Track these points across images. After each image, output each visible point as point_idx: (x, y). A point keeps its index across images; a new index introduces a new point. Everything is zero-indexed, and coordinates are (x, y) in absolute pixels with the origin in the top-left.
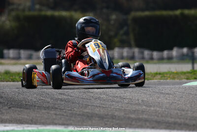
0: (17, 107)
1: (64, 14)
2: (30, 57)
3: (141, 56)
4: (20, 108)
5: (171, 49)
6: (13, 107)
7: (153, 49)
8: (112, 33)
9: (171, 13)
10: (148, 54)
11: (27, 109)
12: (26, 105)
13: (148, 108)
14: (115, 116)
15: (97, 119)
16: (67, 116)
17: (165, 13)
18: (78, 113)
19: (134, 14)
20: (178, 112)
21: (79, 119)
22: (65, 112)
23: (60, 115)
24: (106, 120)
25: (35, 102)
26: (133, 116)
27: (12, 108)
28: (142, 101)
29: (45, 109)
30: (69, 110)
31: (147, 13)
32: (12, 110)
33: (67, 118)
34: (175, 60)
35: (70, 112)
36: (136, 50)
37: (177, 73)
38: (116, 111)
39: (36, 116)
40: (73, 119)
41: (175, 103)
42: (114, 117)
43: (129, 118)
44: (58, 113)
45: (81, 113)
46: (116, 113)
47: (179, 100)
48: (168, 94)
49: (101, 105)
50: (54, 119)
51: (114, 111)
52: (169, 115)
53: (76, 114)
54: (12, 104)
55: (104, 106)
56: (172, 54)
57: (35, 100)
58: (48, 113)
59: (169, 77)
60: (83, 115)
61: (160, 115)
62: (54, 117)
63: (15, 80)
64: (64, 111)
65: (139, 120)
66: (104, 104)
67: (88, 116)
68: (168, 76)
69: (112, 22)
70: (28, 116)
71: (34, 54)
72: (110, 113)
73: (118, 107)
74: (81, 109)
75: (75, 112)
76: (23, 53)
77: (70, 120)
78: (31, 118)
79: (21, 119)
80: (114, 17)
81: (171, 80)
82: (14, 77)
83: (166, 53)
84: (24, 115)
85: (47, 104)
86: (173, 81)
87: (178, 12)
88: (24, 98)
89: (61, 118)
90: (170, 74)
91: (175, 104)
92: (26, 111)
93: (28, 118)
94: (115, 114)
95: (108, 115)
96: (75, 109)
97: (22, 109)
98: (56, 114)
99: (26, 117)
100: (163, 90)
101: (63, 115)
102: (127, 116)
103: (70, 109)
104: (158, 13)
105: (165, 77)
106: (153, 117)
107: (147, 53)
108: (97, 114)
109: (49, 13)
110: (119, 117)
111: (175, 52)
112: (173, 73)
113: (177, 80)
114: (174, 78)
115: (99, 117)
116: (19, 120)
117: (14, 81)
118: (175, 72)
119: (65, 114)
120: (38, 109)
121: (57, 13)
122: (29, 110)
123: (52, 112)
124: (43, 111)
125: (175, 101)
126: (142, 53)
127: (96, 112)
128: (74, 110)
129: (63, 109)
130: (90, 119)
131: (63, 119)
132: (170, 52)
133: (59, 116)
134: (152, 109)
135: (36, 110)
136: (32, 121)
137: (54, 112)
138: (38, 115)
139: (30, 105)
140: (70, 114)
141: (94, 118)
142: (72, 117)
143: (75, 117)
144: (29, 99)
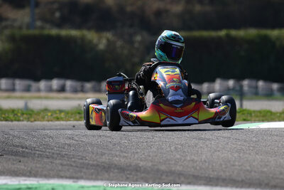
0: (12, 155)
1: (74, 33)
2: (28, 89)
4: (16, 155)
5: (212, 80)
6: (6, 154)
8: (136, 60)
9: (213, 34)
11: (24, 157)
12: (23, 152)
14: (140, 167)
15: (116, 171)
16: (77, 167)
17: (205, 34)
18: (91, 162)
21: (93, 171)
22: (74, 162)
23: (67, 165)
24: (128, 172)
25: (34, 148)
26: (163, 168)
27: (5, 156)
28: (175, 148)
29: (48, 158)
30: (79, 159)
32: (5, 158)
33: (77, 169)
35: (81, 161)
38: (141, 160)
39: (36, 167)
40: (84, 170)
41: (219, 151)
42: (139, 169)
43: (158, 170)
44: (65, 163)
45: (95, 162)
46: (142, 164)
47: (223, 148)
48: (209, 139)
49: (121, 154)
50: (60, 171)
51: (139, 162)
52: (210, 167)
53: (88, 164)
54: (4, 150)
55: (126, 155)
56: (214, 87)
57: (35, 146)
58: (52, 163)
60: (98, 165)
61: (198, 168)
62: (60, 168)
63: (8, 119)
64: (73, 160)
65: (172, 173)
66: (125, 152)
67: (104, 168)
69: (136, 45)
70: (25, 166)
71: (34, 85)
73: (143, 156)
75: (87, 161)
76: (19, 83)
77: (81, 172)
78: (29, 169)
79: (16, 170)
80: (138, 38)
82: (7, 115)
83: (205, 86)
84: (21, 165)
85: (50, 151)
87: (223, 33)
88: (20, 143)
89: (68, 170)
91: (218, 153)
95: (130, 165)
97: (17, 157)
98: (62, 165)
99: (23, 167)
101: (71, 165)
102: (156, 167)
103: (80, 157)
104: (197, 34)
106: (189, 170)
108: (116, 165)
109: (54, 32)
110: (145, 169)
111: (218, 85)
115: (118, 169)
116: (14, 171)
119: (73, 164)
120: (38, 157)
121: (64, 32)
122: (26, 159)
123: (58, 162)
124: (46, 160)
125: (218, 149)
127: (116, 163)
128: (86, 159)
129: (72, 158)
130: (107, 172)
131: (71, 170)
132: (212, 85)
133: (67, 167)
134: (188, 158)
135: (37, 158)
136: (30, 173)
137: (60, 161)
138: (38, 165)
139: (28, 153)
140: (81, 164)
141: (112, 170)
142: (83, 168)
143: (87, 169)
144: (27, 143)
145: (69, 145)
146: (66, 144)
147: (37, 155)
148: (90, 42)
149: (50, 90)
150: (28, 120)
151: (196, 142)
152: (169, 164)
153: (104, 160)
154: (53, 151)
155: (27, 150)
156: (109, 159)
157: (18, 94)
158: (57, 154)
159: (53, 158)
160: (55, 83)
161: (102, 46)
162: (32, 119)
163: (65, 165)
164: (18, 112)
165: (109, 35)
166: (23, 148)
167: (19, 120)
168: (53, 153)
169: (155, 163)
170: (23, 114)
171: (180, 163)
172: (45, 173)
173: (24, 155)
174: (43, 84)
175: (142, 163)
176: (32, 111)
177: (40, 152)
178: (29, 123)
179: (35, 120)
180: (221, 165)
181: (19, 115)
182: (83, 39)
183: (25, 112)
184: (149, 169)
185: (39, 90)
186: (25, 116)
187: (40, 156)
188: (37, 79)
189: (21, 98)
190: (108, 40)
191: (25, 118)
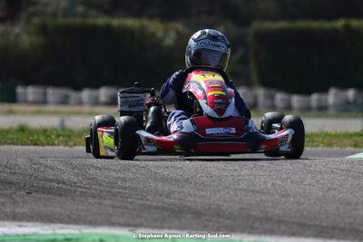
0: (43, 193)
1: (130, 22)
2: (64, 101)
3: (269, 102)
4: (49, 193)
5: (324, 90)
6: (35, 192)
7: (291, 89)
9: (326, 25)
10: (282, 100)
11: (60, 195)
12: (59, 188)
13: (284, 199)
14: (223, 211)
15: (190, 216)
16: (134, 210)
17: (315, 24)
18: (155, 204)
19: (257, 26)
20: (339, 206)
21: (157, 216)
22: (131, 203)
23: (121, 207)
24: (206, 218)
25: (75, 183)
26: (255, 213)
27: (34, 194)
28: (273, 185)
29: (94, 197)
30: (137, 199)
31: (282, 24)
32: (34, 197)
33: (135, 213)
34: (331, 111)
35: (140, 202)
36: (261, 92)
37: (337, 136)
38: (225, 201)
39: (78, 210)
40: (145, 215)
41: (335, 189)
42: (221, 213)
43: (248, 216)
44: (118, 204)
45: (160, 204)
47: (341, 186)
48: (320, 173)
49: (197, 192)
50: (111, 215)
51: (221, 203)
52: (323, 211)
53: (150, 206)
54: (33, 186)
55: (204, 194)
56: (326, 100)
57: (75, 180)
58: (99, 204)
59: (322, 142)
60: (164, 208)
61: (305, 213)
62: (111, 211)
63: (38, 142)
64: (129, 200)
65: (268, 219)
66: (202, 190)
67: (173, 211)
68: (320, 140)
70: (62, 208)
71: (73, 95)
72: (213, 207)
74: (160, 198)
75: (148, 202)
76: (52, 93)
77: (141, 217)
78: (68, 213)
79: (49, 213)
81: (325, 148)
82: (36, 137)
83: (314, 98)
84: (56, 207)
85: (97, 187)
86: (329, 149)
87: (340, 23)
88: (55, 175)
89: (123, 214)
90: (324, 137)
91: (334, 192)
92: (58, 199)
93: (63, 212)
94: (224, 208)
95: (210, 209)
96: (149, 197)
97: (51, 196)
98: (113, 207)
99: (59, 210)
100: (311, 166)
101: (127, 208)
102: (245, 212)
103: (139, 197)
104: (302, 24)
105: (313, 141)
106: (293, 215)
107: (280, 97)
108: (189, 208)
109: (102, 21)
110: (230, 213)
111: (332, 97)
112: (329, 135)
113: (335, 149)
114: (330, 145)
115: (192, 213)
116: (46, 216)
117: (35, 144)
118: (333, 133)
119: (130, 207)
120: (80, 196)
121: (116, 22)
122: (64, 198)
123: (107, 202)
124: (91, 200)
125: (334, 187)
126: (272, 97)
127: (189, 203)
128: (148, 200)
129: (127, 198)
130: (177, 217)
131: (127, 215)
132: (323, 97)
133: (121, 210)
134: (292, 200)
135: (77, 198)
136: (69, 217)
137: (111, 202)
138: (80, 208)
139: (65, 190)
140: (140, 206)
141: (184, 214)
142: (143, 211)
143: (149, 213)
144: (65, 177)
145: (124, 180)
146: (119, 178)
147: (78, 193)
148: (153, 35)
149: (96, 102)
150: (66, 144)
151: (303, 176)
152: (265, 207)
153: (172, 201)
154: (101, 188)
155: (64, 186)
156: (180, 199)
157: (51, 108)
158: (107, 192)
159: (101, 197)
160: (104, 93)
161: (169, 41)
162: (72, 143)
163: (118, 207)
164: (52, 133)
165: (179, 26)
166: (59, 183)
167: (53, 145)
168: (101, 191)
169: (245, 206)
170: (58, 136)
171: (280, 206)
172: (89, 218)
173: (60, 193)
174: (86, 94)
175: (225, 205)
176: (71, 131)
177: (84, 190)
178: (67, 148)
179: (75, 145)
180: (338, 209)
181: (53, 136)
182: (142, 30)
183: (61, 133)
184: (236, 214)
185: (80, 103)
186: (61, 138)
187: (83, 194)
188: (78, 87)
189: (55, 113)
190: (178, 33)
191: (62, 142)
